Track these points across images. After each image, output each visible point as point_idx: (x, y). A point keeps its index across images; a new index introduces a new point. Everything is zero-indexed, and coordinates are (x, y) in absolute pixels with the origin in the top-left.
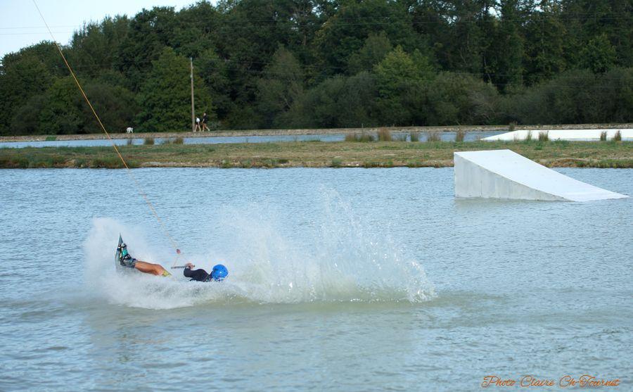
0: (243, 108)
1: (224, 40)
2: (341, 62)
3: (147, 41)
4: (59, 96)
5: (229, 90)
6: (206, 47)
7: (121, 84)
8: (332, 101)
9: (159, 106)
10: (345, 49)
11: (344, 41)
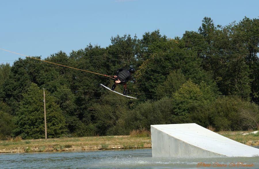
0: (87, 125)
2: (152, 91)
3: (22, 80)
5: (78, 112)
6: (62, 84)
7: (4, 110)
8: (144, 118)
9: (28, 124)
10: (155, 83)
11: (153, 77)
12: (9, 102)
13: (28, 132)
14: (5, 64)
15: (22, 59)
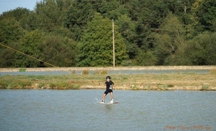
0: (145, 52)
1: (134, 9)
2: (209, 23)
3: (85, 8)
4: (28, 43)
5: (137, 40)
6: (122, 13)
7: (68, 36)
8: (202, 48)
9: (92, 50)
10: (211, 15)
11: (210, 10)
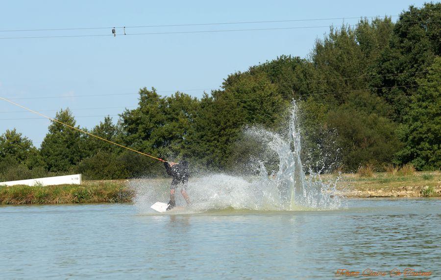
3: (415, 51)
7: (379, 112)
9: (428, 140)
12: (390, 96)
13: (427, 155)
14: (382, 18)
15: (416, 9)
